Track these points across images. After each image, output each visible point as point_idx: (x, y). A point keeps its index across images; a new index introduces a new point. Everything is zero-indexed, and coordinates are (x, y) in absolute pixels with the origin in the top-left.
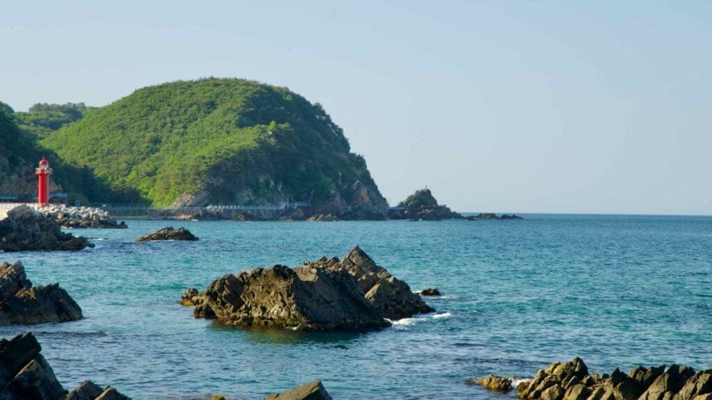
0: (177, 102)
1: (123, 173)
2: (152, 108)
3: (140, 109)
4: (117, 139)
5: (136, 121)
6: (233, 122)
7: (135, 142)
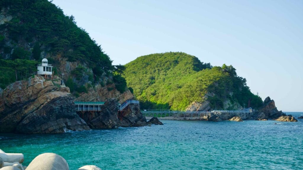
0: (159, 61)
1: (138, 94)
2: (148, 64)
3: (142, 65)
4: (133, 78)
5: (140, 70)
6: (191, 68)
7: (142, 79)
